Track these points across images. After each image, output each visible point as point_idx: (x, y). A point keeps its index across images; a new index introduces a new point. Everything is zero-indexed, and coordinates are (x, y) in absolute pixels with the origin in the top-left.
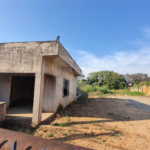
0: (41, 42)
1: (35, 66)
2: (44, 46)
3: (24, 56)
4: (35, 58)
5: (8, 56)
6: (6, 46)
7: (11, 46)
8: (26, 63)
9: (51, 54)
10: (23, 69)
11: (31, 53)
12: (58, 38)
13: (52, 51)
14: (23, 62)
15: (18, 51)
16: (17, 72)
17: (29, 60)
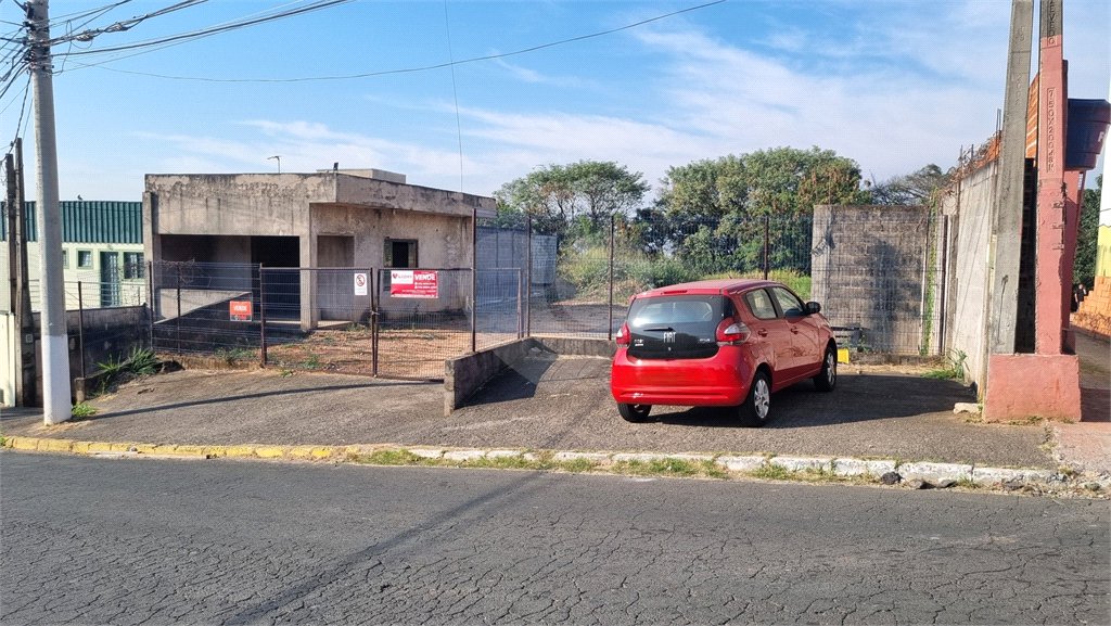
1: (297, 223)
2: (311, 183)
3: (276, 201)
4: (296, 207)
5: (245, 202)
6: (238, 181)
7: (249, 181)
8: (282, 216)
9: (324, 200)
10: (276, 228)
11: (288, 196)
12: (336, 165)
13: (325, 194)
14: (275, 214)
15: (263, 192)
16: (267, 234)
17: (286, 211)
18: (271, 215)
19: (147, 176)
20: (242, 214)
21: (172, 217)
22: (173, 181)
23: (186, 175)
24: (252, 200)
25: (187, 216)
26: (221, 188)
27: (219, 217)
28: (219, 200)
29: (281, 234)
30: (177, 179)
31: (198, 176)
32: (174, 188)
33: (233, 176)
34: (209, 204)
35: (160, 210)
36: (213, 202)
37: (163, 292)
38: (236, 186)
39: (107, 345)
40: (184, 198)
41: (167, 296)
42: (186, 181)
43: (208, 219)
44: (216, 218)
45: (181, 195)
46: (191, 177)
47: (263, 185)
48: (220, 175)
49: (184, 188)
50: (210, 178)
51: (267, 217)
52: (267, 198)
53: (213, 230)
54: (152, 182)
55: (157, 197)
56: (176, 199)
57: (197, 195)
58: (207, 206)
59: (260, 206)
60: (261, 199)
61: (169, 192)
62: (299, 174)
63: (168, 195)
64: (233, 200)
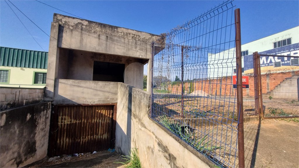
0: (153, 35)
1: (148, 53)
3: (139, 43)
5: (123, 40)
6: (119, 30)
8: (141, 49)
11: (145, 41)
14: (138, 48)
15: (133, 37)
16: (133, 56)
17: (144, 48)
18: (136, 48)
19: (55, 15)
20: (120, 46)
21: (73, 40)
22: (76, 21)
23: (86, 20)
24: (126, 40)
25: (85, 40)
26: (109, 31)
27: (107, 44)
28: (107, 37)
29: (141, 57)
30: (80, 21)
31: (94, 22)
32: (77, 25)
33: (117, 27)
34: (101, 38)
35: (64, 35)
36: (103, 37)
37: (61, 81)
38: (118, 32)
39: (29, 116)
40: (83, 32)
41: (64, 83)
42: (86, 23)
43: (99, 45)
44: (104, 45)
45: (82, 29)
46: (90, 22)
47: (132, 34)
48: (109, 25)
49: (84, 27)
50: (103, 26)
51: (134, 49)
52: (134, 41)
53: (102, 51)
54: (59, 18)
55: (63, 27)
56: (77, 31)
57: (93, 31)
58: (99, 39)
59: (130, 44)
60: (131, 40)
61: (72, 26)
62: (150, 34)
63: (71, 28)
64: (116, 38)
